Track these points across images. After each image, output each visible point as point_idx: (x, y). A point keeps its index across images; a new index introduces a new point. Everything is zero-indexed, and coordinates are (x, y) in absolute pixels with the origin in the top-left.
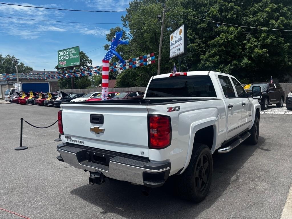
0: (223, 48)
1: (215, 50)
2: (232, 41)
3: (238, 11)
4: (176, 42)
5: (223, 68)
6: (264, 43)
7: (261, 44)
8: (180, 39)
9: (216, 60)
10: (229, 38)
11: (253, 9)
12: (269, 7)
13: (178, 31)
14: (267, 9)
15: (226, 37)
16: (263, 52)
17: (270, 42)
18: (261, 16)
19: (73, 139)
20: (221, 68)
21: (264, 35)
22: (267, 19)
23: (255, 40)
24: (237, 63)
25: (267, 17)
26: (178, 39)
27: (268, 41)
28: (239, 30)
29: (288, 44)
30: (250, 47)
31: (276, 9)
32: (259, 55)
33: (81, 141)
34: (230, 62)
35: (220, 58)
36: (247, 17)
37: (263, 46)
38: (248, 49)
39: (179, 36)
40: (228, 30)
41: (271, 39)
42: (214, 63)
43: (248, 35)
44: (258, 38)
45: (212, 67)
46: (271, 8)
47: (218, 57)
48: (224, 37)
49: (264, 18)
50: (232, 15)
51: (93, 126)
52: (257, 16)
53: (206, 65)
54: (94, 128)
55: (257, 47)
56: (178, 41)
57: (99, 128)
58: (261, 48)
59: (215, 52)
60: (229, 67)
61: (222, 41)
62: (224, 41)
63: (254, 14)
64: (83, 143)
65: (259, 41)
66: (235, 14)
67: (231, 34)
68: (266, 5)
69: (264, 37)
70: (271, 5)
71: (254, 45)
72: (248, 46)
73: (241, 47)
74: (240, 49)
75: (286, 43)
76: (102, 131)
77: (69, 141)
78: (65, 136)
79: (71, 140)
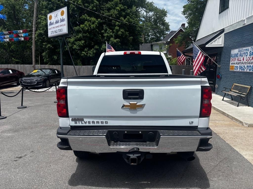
0: (87, 34)
1: (80, 35)
2: (94, 29)
3: (96, 5)
4: (57, 22)
5: (88, 51)
6: (117, 34)
7: (115, 35)
8: (62, 20)
9: (82, 43)
10: (91, 27)
11: (108, 5)
12: (119, 7)
13: (59, 12)
14: (118, 8)
15: (90, 25)
16: (117, 41)
17: (121, 34)
18: (114, 13)
20: (86, 51)
21: (117, 28)
22: (118, 15)
23: (111, 31)
24: (98, 48)
25: (118, 14)
26: (59, 20)
27: (120, 33)
28: (99, 21)
29: (132, 38)
30: (107, 36)
31: (123, 9)
32: (114, 43)
33: (102, 121)
34: (93, 47)
35: (85, 43)
36: (104, 11)
37: (116, 37)
38: (105, 37)
39: (60, 17)
40: (90, 19)
41: (121, 32)
42: (79, 46)
43: (105, 27)
44: (113, 30)
45: (78, 50)
46: (120, 8)
47: (83, 42)
48: (88, 25)
49: (116, 15)
50: (93, 7)
51: (127, 103)
52: (111, 12)
53: (74, 48)
54: (129, 104)
55: (112, 36)
56: (60, 22)
57: (137, 103)
58: (115, 38)
59: (80, 37)
60: (93, 51)
61: (87, 28)
62: (88, 29)
63: (109, 10)
64: (106, 122)
65: (113, 32)
66: (95, 7)
67: (93, 23)
68: (116, 5)
69: (117, 29)
70: (120, 6)
71: (110, 34)
72: (106, 35)
73: (100, 36)
74: (100, 37)
75: (130, 36)
76: (142, 106)
77: (79, 124)
78: (71, 119)
79: (83, 122)
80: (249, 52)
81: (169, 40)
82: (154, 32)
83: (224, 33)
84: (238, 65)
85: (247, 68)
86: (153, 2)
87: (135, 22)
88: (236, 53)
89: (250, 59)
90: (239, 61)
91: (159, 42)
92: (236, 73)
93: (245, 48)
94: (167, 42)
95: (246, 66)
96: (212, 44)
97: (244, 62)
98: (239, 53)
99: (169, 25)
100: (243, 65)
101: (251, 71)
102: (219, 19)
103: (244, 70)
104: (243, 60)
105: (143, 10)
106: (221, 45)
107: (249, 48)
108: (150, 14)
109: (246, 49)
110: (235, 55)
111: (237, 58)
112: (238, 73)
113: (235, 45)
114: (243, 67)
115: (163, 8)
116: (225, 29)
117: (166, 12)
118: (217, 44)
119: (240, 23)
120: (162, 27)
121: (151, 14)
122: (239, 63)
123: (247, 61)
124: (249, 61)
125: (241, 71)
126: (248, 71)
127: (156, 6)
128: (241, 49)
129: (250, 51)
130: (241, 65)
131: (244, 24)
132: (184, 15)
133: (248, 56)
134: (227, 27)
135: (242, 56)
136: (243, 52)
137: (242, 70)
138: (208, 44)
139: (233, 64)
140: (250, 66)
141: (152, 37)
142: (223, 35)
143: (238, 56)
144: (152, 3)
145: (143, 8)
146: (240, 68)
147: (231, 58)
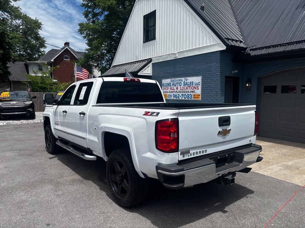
19: (192, 152)
33: (203, 150)
51: (221, 129)
54: (223, 131)
57: (227, 129)
64: (206, 151)
76: (229, 131)
77: (186, 157)
78: (180, 153)
79: (189, 155)
80: (182, 83)
81: (52, 60)
82: (22, 47)
83: (151, 63)
84: (172, 94)
85: (181, 96)
86: (20, 7)
87: (5, 31)
88: (169, 83)
89: (184, 88)
90: (172, 90)
91: (37, 61)
92: (170, 101)
93: (178, 79)
94: (50, 63)
95: (180, 94)
96: (143, 72)
97: (178, 91)
98: (172, 83)
99: (45, 41)
100: (177, 94)
101: (187, 99)
102: (144, 48)
103: (179, 98)
104: (177, 89)
105: (5, 14)
106: (150, 74)
107: (182, 78)
108: (17, 22)
109: (180, 80)
110: (167, 84)
111: (170, 88)
112: (172, 101)
113: (167, 75)
114: (177, 95)
115: (36, 18)
116: (152, 59)
117: (40, 24)
118: (146, 73)
119: (171, 55)
120: (34, 42)
121: (19, 22)
122: (172, 92)
123: (181, 90)
124: (184, 90)
125: (175, 98)
126: (183, 99)
127: (26, 14)
128: (174, 79)
129: (184, 81)
130: (175, 94)
131: (175, 57)
132: (81, 34)
133: (182, 86)
134: (155, 57)
135: (176, 86)
136: (176, 82)
137: (177, 98)
138: (140, 72)
139: (166, 92)
140: (185, 94)
141: (20, 53)
142: (151, 64)
143: (170, 86)
144: (18, 8)
145: (5, 12)
146: (174, 97)
147: (163, 87)
